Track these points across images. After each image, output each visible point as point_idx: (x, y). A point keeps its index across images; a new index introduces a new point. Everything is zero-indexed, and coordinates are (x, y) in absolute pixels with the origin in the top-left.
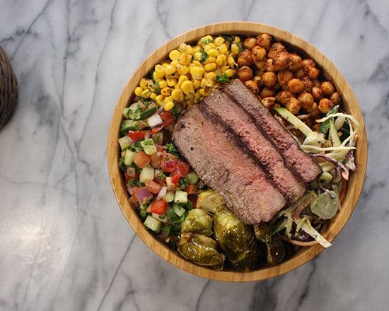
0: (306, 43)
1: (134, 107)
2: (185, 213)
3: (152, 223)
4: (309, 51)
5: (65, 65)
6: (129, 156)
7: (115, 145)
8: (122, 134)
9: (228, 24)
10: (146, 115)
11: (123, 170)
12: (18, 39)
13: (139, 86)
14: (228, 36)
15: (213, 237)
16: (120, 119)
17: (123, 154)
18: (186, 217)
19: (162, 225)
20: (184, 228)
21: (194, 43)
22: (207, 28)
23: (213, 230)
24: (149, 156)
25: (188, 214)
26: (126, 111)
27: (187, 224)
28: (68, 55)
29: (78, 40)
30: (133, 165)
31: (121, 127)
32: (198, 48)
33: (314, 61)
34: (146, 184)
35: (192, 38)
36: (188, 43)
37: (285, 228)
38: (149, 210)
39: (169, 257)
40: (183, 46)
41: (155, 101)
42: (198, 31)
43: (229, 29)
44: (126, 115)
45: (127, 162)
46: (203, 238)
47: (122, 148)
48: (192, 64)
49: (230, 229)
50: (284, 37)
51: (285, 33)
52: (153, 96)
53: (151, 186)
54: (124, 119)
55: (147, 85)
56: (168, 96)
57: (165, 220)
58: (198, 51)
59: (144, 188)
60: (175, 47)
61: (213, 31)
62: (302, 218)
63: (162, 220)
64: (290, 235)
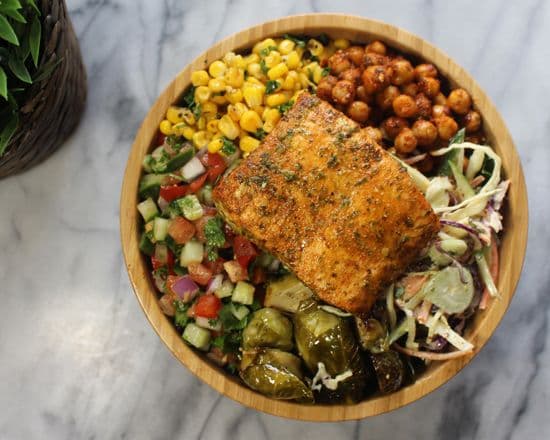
0: (419, 42)
1: (158, 154)
2: (248, 316)
3: (196, 335)
4: (426, 53)
5: (160, 53)
6: (160, 228)
7: (132, 213)
8: (141, 198)
9: (299, 18)
10: (175, 165)
12: (89, 13)
13: (165, 118)
14: (303, 37)
15: (294, 351)
16: (137, 174)
17: (148, 227)
18: (249, 322)
19: (212, 335)
20: (247, 339)
21: (245, 51)
22: (266, 26)
23: (294, 340)
24: (191, 222)
25: (253, 317)
26: (146, 159)
27: (251, 334)
28: (165, 38)
29: (181, 15)
30: (169, 240)
31: (139, 186)
32: (254, 57)
34: (190, 269)
35: (245, 41)
36: (238, 52)
37: (407, 333)
38: (191, 312)
39: (226, 388)
40: (230, 56)
41: (191, 142)
42: (253, 30)
43: (301, 25)
44: (146, 166)
45: (159, 235)
46: (279, 355)
47: (146, 218)
48: (246, 84)
49: (320, 338)
50: (386, 34)
51: (387, 27)
52: (188, 133)
53: (198, 272)
54: (144, 173)
55: (180, 115)
56: (215, 134)
57: (217, 328)
58: (254, 62)
59: (186, 276)
60: (218, 57)
61: (275, 30)
62: (434, 314)
63: (212, 327)
64: (416, 345)
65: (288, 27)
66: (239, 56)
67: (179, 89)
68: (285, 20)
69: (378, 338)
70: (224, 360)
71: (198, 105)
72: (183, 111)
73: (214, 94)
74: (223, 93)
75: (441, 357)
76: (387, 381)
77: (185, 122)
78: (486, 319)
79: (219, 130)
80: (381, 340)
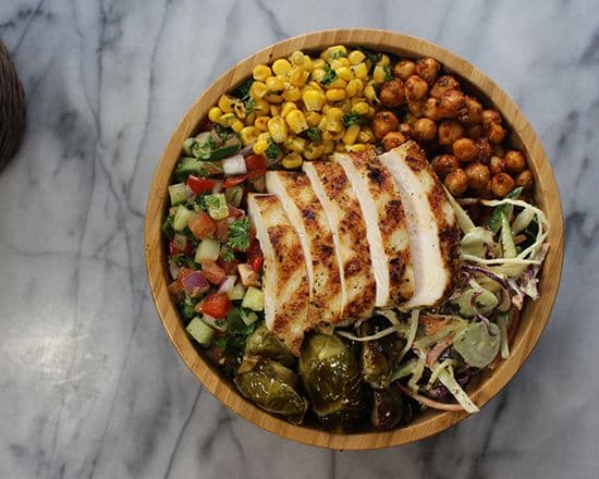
0: (492, 84)
1: (203, 139)
2: (256, 322)
3: (200, 330)
4: (495, 99)
5: (99, 61)
6: (181, 216)
7: (162, 193)
8: (175, 178)
10: (221, 154)
11: (167, 236)
13: (217, 105)
14: (372, 52)
15: (294, 368)
16: (176, 155)
17: (172, 211)
18: (255, 330)
19: (216, 335)
20: (250, 346)
21: (314, 54)
22: (340, 33)
24: (215, 222)
26: (189, 142)
27: (255, 341)
29: (118, 20)
30: (187, 231)
31: (176, 166)
32: (320, 63)
33: (501, 115)
34: (203, 266)
35: (315, 44)
36: (305, 52)
37: (412, 374)
38: (199, 308)
39: (218, 389)
40: (298, 54)
41: (239, 136)
42: (326, 35)
43: (376, 41)
44: (187, 149)
45: (178, 225)
46: (278, 368)
47: (173, 201)
48: (307, 87)
49: (325, 361)
50: (460, 70)
51: (463, 63)
52: (236, 125)
53: (211, 271)
54: (184, 155)
55: (233, 106)
56: (263, 132)
57: (222, 329)
58: (319, 68)
59: (199, 271)
60: (284, 54)
61: (348, 40)
62: (441, 362)
63: (218, 327)
64: (417, 388)
65: (361, 39)
66: (307, 57)
67: (238, 78)
68: (361, 31)
69: (380, 375)
70: (222, 361)
71: (252, 99)
72: (237, 102)
73: (270, 93)
74: (280, 93)
75: (439, 406)
76: (386, 418)
77: (235, 114)
78: (491, 380)
79: (268, 130)
80: (384, 377)
